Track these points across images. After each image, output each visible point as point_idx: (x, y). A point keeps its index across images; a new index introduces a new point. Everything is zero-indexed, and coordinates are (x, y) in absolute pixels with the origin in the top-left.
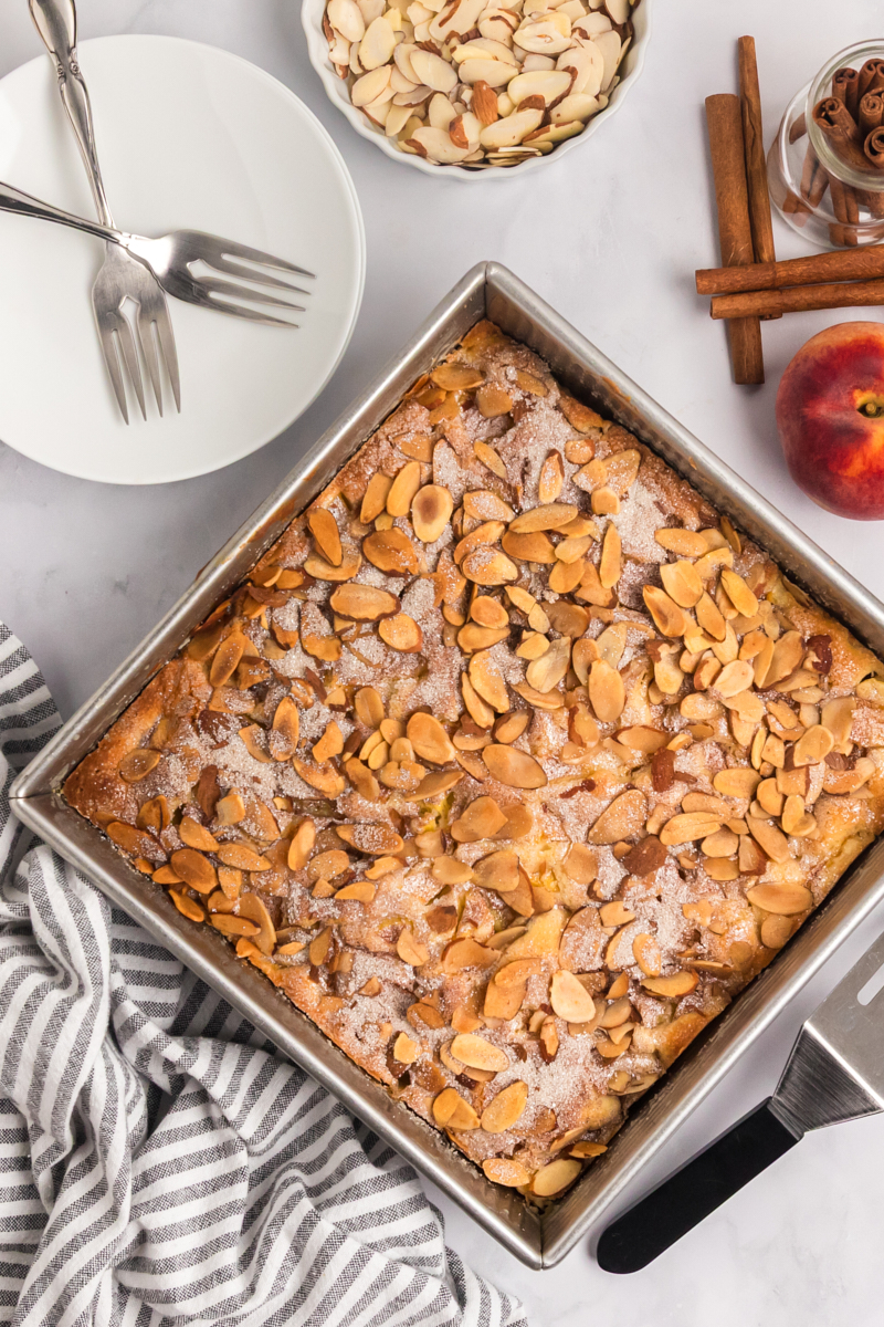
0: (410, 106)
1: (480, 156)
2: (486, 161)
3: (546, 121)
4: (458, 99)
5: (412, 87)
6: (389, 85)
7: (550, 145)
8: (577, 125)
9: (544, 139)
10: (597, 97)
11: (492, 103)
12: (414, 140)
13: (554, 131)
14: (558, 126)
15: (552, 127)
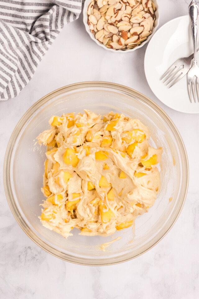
0: (109, 37)
1: (125, 47)
2: (126, 48)
3: (139, 38)
4: (119, 35)
5: (108, 33)
6: (103, 33)
7: (140, 43)
8: (146, 38)
9: (138, 42)
10: (149, 31)
11: (126, 35)
12: (110, 45)
13: (141, 40)
14: (142, 38)
15: (140, 39)
